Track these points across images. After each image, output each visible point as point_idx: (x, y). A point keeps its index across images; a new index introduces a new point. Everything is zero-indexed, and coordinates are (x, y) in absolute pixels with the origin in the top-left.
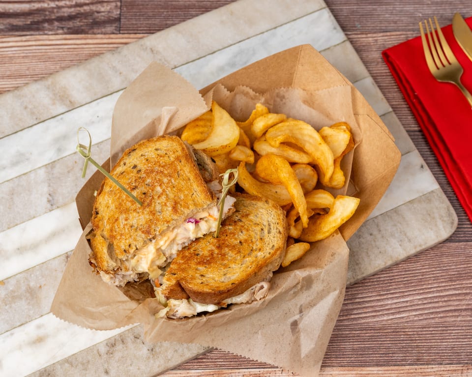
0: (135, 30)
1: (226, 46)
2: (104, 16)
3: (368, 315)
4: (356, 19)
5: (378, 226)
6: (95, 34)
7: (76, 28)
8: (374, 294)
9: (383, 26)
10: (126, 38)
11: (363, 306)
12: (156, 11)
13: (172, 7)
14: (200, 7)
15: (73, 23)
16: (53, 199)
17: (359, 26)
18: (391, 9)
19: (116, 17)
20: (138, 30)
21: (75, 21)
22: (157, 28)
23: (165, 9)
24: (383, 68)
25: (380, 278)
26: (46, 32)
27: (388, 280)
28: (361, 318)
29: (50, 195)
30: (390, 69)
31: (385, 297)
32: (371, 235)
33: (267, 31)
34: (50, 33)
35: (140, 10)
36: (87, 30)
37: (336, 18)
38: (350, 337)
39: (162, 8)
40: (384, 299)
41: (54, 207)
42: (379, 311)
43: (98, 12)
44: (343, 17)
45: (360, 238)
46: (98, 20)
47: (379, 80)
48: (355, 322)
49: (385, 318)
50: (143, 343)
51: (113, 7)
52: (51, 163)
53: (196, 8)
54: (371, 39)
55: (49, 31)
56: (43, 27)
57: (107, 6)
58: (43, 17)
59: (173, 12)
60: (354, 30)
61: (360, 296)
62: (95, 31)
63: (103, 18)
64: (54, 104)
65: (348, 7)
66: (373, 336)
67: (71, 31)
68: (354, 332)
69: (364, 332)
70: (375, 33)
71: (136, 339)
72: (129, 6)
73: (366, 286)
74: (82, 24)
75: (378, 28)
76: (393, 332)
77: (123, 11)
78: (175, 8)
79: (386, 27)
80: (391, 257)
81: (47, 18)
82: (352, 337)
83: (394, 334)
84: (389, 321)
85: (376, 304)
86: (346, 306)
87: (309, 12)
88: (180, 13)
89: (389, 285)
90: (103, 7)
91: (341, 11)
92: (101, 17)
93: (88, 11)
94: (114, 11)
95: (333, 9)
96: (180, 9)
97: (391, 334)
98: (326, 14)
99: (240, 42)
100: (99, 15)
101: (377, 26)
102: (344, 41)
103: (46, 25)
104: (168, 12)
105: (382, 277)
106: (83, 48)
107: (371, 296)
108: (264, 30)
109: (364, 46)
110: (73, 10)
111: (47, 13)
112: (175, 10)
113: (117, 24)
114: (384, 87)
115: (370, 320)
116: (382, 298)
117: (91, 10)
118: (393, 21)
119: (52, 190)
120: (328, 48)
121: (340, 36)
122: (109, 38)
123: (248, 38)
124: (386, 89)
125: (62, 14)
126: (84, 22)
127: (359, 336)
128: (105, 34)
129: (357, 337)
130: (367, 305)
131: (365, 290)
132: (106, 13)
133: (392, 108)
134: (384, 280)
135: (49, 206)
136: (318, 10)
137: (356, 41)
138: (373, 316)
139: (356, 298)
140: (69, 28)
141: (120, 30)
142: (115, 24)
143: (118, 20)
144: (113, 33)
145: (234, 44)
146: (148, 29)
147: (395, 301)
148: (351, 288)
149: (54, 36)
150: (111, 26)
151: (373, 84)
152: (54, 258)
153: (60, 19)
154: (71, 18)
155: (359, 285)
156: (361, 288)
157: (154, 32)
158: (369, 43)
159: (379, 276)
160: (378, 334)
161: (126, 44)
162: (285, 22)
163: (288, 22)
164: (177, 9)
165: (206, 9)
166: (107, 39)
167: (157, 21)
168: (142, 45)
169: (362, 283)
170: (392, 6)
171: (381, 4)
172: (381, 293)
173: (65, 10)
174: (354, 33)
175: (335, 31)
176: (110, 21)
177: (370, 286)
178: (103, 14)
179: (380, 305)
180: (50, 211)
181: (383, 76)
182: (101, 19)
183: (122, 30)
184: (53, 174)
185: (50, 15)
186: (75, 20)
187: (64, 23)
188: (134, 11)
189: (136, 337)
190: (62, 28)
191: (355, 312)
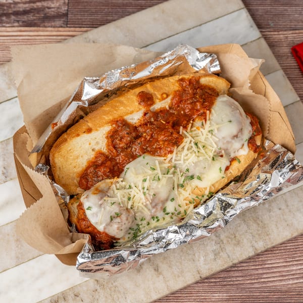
0: (79, 24)
1: (158, 40)
2: (54, 12)
3: (275, 279)
4: (269, 18)
5: (286, 201)
6: (46, 27)
7: (29, 22)
8: (281, 261)
9: (293, 24)
10: (72, 31)
11: (272, 271)
12: (98, 8)
13: (113, 5)
14: (136, 5)
15: (27, 17)
16: (7, 172)
17: (272, 24)
18: (300, 10)
19: (64, 12)
20: (82, 24)
21: (29, 16)
22: (99, 23)
23: (106, 6)
24: (292, 62)
25: (286, 246)
26: (4, 24)
27: (293, 248)
28: (270, 281)
29: (4, 168)
30: (297, 63)
31: (291, 263)
32: (280, 209)
33: (193, 28)
34: (8, 25)
35: (85, 6)
36: (39, 24)
37: (252, 17)
38: (259, 298)
39: (103, 6)
40: (290, 265)
41: (8, 179)
42: (285, 276)
43: (49, 8)
44: (258, 16)
45: (270, 212)
46: (49, 15)
47: (288, 72)
48: (264, 285)
49: (291, 282)
50: (82, 301)
51: (61, 4)
52: (6, 140)
53: (132, 6)
54: (282, 36)
55: (7, 23)
56: (2, 20)
57: (57, 3)
58: (2, 12)
59: (113, 9)
60: (267, 28)
61: (269, 262)
62: (46, 24)
63: (53, 13)
64: (9, 88)
65: (263, 8)
66: (280, 298)
67: (25, 24)
68: (264, 294)
69: (272, 294)
70: (285, 31)
71: (76, 297)
72: (76, 3)
73: (275, 253)
74: (35, 18)
75: (288, 26)
76: (298, 295)
77: (70, 7)
78: (114, 6)
79: (295, 25)
80: (297, 230)
81: (5, 12)
82: (262, 298)
83: (298, 296)
84: (294, 285)
85: (283, 270)
86: (258, 271)
87: (230, 12)
88: (119, 10)
89: (294, 253)
90: (54, 3)
91: (257, 11)
92: (51, 12)
93: (40, 6)
94: (63, 7)
95: (250, 9)
96: (119, 6)
97: (296, 296)
98: (244, 14)
99: (170, 37)
100: (50, 10)
101: (287, 25)
102: (259, 38)
103: (4, 18)
104: (109, 9)
105: (288, 246)
106: (36, 39)
107: (278, 263)
108: (191, 27)
109: (275, 42)
110: (27, 5)
111: (5, 8)
112: (114, 8)
113: (64, 19)
114: (293, 79)
115: (278, 284)
116: (288, 264)
117: (43, 6)
118: (301, 21)
119: (6, 164)
120: (246, 44)
121: (255, 33)
122: (58, 31)
123: (177, 34)
124: (294, 80)
125: (18, 9)
126: (36, 17)
127: (268, 298)
128: (54, 27)
129: (266, 298)
130: (275, 270)
131: (274, 257)
132: (56, 9)
133: (299, 97)
134: (290, 249)
135: (3, 178)
136: (237, 10)
137: (269, 37)
138: (280, 280)
139: (266, 264)
140: (23, 22)
141: (67, 24)
142: (63, 18)
143: (66, 15)
144: (62, 27)
145: (165, 39)
146: (91, 23)
147: (300, 267)
148: (262, 255)
149: (10, 28)
150: (60, 21)
151: (284, 76)
152: (7, 224)
153: (16, 13)
154: (25, 12)
155: (268, 253)
156: (270, 255)
157: (97, 26)
158: (281, 39)
159: (286, 245)
160: (285, 296)
161: (73, 36)
162: (209, 20)
163: (212, 20)
164: (116, 6)
165: (142, 8)
166: (56, 31)
167: (99, 17)
168: (85, 38)
169: (272, 251)
170: (301, 7)
171: (291, 5)
172: (288, 260)
173: (21, 5)
174: (267, 30)
175: (252, 29)
176: (59, 16)
177: (278, 253)
178: (53, 10)
179: (286, 271)
180: (5, 182)
181: (292, 68)
182: (51, 14)
183: (70, 24)
184: (7, 150)
185: (7, 9)
186: (29, 14)
187: (19, 17)
188: (79, 7)
189: (75, 296)
190: (18, 21)
191: (265, 276)
